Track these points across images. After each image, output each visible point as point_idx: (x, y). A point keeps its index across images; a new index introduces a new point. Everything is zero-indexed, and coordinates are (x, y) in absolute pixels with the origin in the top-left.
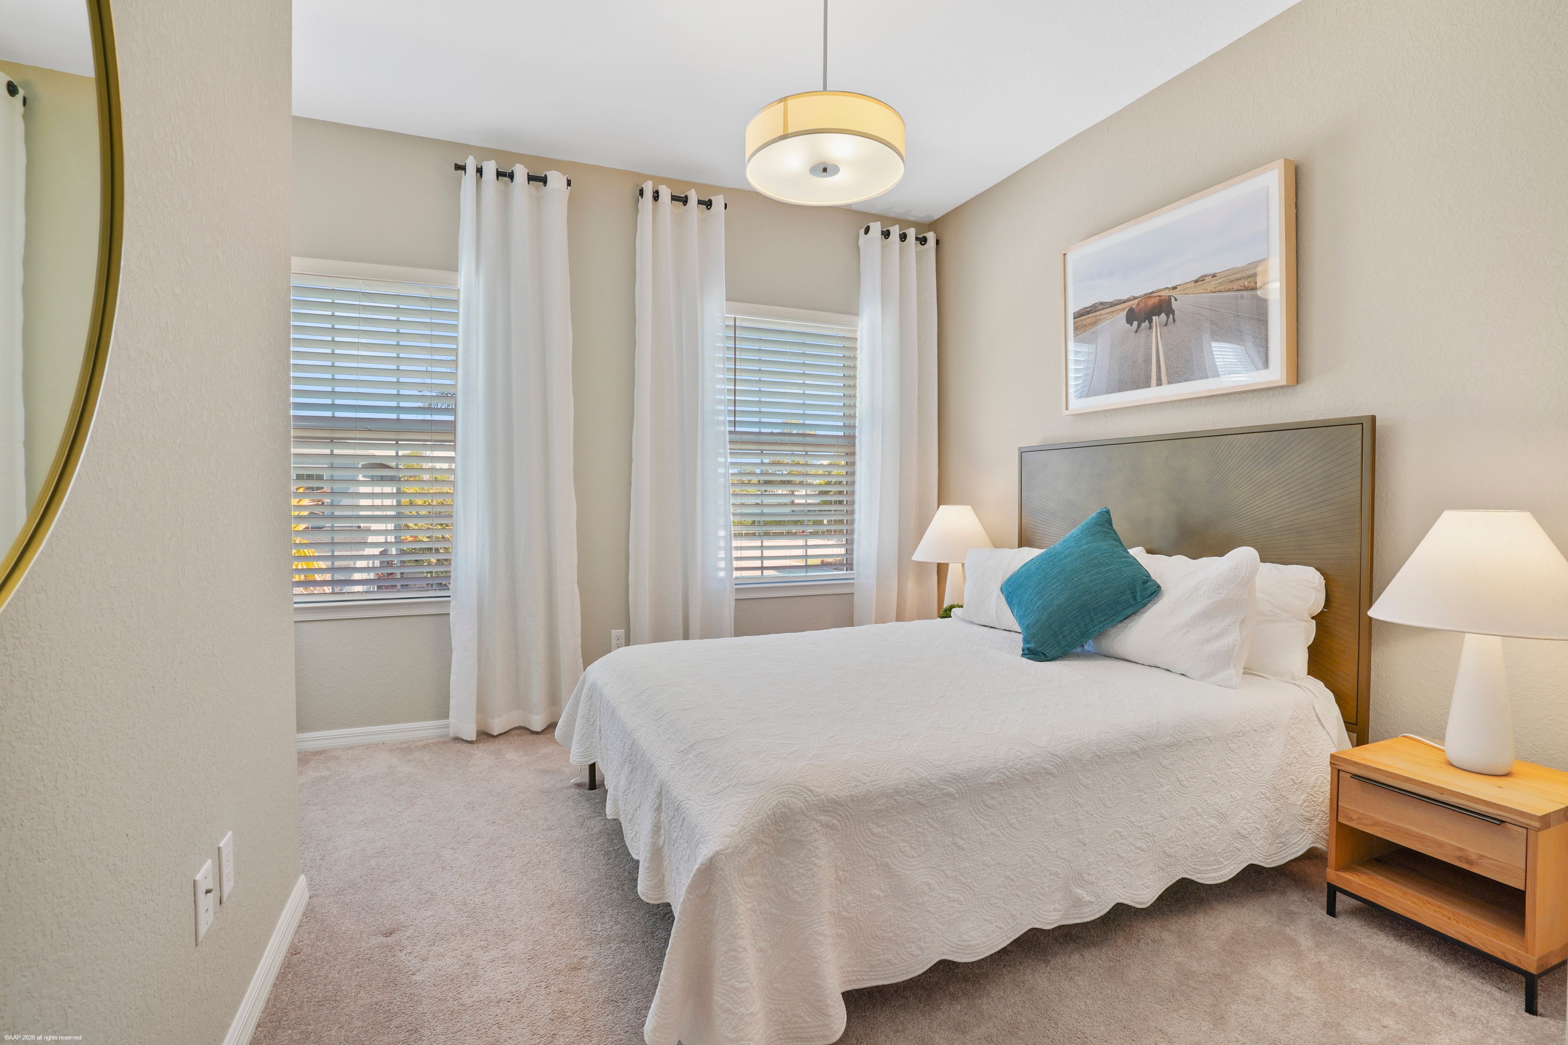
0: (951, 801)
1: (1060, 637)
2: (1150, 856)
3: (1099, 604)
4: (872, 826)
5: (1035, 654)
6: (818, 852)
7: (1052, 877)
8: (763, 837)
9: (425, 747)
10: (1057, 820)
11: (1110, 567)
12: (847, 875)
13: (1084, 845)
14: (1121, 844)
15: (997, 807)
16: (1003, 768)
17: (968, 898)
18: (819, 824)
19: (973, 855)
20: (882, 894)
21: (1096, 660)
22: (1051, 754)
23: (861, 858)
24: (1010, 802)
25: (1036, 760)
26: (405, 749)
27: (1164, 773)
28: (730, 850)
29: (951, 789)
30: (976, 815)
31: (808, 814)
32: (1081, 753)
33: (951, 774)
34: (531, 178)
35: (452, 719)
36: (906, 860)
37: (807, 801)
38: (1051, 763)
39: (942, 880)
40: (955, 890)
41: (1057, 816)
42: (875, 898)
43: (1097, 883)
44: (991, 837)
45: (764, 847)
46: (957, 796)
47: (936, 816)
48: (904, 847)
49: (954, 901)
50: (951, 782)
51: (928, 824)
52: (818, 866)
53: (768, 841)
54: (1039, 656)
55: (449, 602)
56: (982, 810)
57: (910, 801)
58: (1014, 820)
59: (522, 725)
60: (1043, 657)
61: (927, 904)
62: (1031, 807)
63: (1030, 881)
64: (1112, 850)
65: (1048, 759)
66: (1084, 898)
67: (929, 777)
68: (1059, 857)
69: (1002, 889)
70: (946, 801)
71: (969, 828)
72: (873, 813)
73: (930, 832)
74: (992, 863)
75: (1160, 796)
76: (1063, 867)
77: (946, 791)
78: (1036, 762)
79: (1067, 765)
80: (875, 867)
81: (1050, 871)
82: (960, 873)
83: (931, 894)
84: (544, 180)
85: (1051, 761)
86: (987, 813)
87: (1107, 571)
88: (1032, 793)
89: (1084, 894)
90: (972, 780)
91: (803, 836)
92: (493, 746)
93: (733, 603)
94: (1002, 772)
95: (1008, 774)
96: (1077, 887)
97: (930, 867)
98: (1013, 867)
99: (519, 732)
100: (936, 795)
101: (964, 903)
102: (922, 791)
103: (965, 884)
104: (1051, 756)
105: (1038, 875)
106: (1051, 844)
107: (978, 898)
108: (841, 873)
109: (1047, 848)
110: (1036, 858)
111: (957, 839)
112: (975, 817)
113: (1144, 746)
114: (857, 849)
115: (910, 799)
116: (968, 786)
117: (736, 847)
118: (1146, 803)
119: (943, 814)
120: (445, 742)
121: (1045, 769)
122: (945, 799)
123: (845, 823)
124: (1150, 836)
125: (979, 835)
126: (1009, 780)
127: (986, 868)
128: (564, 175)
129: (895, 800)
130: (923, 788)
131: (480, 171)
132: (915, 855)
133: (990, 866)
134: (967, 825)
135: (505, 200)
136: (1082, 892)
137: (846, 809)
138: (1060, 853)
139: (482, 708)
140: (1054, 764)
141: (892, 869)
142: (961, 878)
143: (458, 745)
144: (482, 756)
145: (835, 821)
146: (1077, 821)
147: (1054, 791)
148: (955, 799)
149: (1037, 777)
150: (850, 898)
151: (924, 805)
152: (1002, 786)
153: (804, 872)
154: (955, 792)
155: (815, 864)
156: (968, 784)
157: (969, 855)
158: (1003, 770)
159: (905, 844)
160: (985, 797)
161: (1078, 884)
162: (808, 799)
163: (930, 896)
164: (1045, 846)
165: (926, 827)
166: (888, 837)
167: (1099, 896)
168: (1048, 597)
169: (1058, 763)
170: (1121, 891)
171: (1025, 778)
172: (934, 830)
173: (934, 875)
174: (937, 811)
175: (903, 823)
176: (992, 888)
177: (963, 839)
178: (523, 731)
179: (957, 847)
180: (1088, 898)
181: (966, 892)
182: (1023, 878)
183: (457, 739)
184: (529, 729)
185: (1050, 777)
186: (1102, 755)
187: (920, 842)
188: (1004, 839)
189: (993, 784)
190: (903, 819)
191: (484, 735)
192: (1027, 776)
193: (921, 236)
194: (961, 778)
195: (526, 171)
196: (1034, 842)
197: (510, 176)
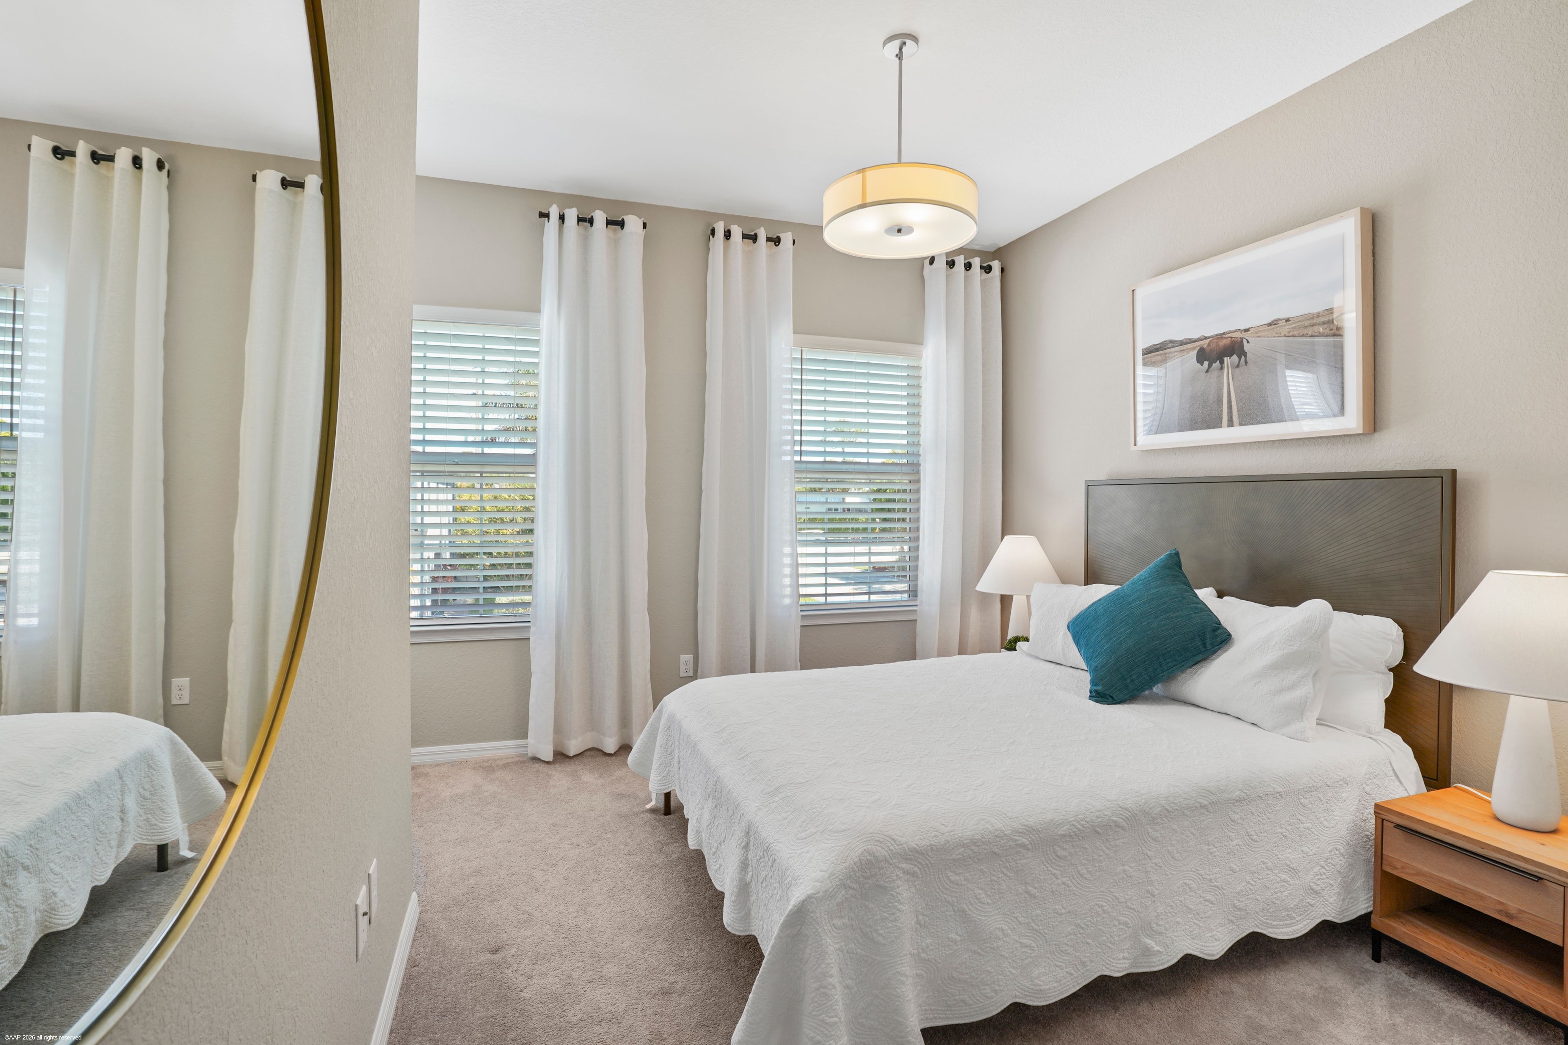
0: (1024, 851)
1: (1128, 680)
2: (1219, 909)
3: (1168, 650)
4: (950, 874)
5: (1102, 697)
6: (900, 898)
7: (1121, 927)
8: (851, 882)
9: (506, 766)
10: (1126, 871)
11: (1179, 614)
12: (927, 919)
13: (1154, 896)
14: (1190, 896)
15: (1068, 858)
16: (1074, 821)
17: (1040, 945)
18: (901, 872)
19: (1044, 903)
20: (958, 938)
21: (1164, 704)
22: (1120, 807)
23: (939, 903)
24: (1080, 853)
25: (1106, 813)
26: (487, 767)
27: (1233, 827)
28: (821, 894)
29: (1024, 840)
30: (1047, 865)
31: (891, 862)
32: (1150, 806)
33: (1025, 826)
34: (609, 223)
35: (531, 740)
36: (981, 907)
37: (890, 850)
38: (1121, 816)
39: (1015, 926)
40: (1027, 936)
41: (1127, 868)
42: (952, 942)
43: (1166, 934)
44: (1063, 886)
45: (851, 892)
46: (1030, 846)
47: (1010, 866)
48: (980, 894)
49: (1026, 946)
50: (1024, 833)
51: (1003, 872)
52: (900, 911)
53: (855, 886)
54: (1107, 698)
55: (529, 627)
56: (1054, 861)
57: (986, 851)
58: (1085, 871)
59: (595, 746)
60: (1111, 700)
61: (1001, 949)
62: (1101, 858)
63: (1100, 930)
64: (1181, 901)
65: (1118, 812)
66: (1153, 948)
67: (1003, 828)
68: (1128, 907)
69: (1072, 936)
70: (1019, 851)
71: (1042, 877)
72: (951, 861)
73: (1004, 881)
74: (1063, 911)
75: (1229, 850)
76: (1132, 917)
77: (1020, 842)
78: (1106, 815)
79: (1136, 818)
80: (952, 913)
81: (1119, 920)
82: (1033, 920)
83: (1004, 939)
84: (621, 224)
85: (1121, 814)
86: (1059, 863)
87: (1176, 617)
88: (1102, 845)
89: (1153, 944)
90: (1044, 831)
91: (887, 882)
92: (569, 767)
93: (798, 630)
94: (1073, 825)
95: (1079, 826)
96: (1146, 937)
97: (1004, 914)
98: (1083, 916)
99: (592, 753)
100: (1010, 845)
101: (1036, 949)
102: (997, 842)
103: (1036, 931)
104: (1120, 809)
105: (1108, 925)
106: (1121, 894)
107: (1050, 945)
108: (921, 917)
109: (1116, 898)
110: (1105, 908)
111: (1030, 888)
112: (1047, 867)
113: (1213, 800)
114: (936, 896)
115: (985, 849)
116: (1040, 837)
117: (826, 891)
118: (1215, 856)
119: (1016, 863)
120: (524, 762)
121: (1115, 822)
122: (1018, 850)
123: (925, 871)
124: (1220, 889)
125: (1050, 884)
126: (1079, 832)
127: (1057, 916)
128: (640, 218)
129: (972, 850)
130: (998, 839)
131: (562, 218)
132: (990, 902)
133: (1061, 914)
134: (1040, 875)
135: (585, 243)
136: (1151, 942)
137: (926, 858)
138: (1129, 904)
139: (559, 729)
140: (1123, 817)
141: (968, 914)
142: (1033, 924)
143: (537, 765)
144: (560, 777)
145: (916, 869)
146: (1146, 872)
147: (1124, 843)
148: (1028, 849)
149: (1107, 829)
150: (929, 941)
151: (998, 855)
152: (1073, 838)
153: (888, 916)
154: (1028, 843)
155: (898, 909)
156: (1041, 836)
157: (1041, 903)
158: (1074, 823)
159: (981, 892)
160: (1057, 848)
161: (1147, 934)
162: (892, 848)
163: (1004, 941)
164: (1115, 896)
165: (1000, 876)
166: (965, 885)
167: (1167, 946)
168: (1116, 640)
169: (1127, 816)
170: (1190, 942)
171: (1095, 831)
172: (1007, 878)
173: (1007, 922)
174: (1011, 860)
175: (978, 872)
176: (1063, 935)
177: (1035, 888)
178: (596, 752)
179: (1030, 895)
180: (1157, 948)
181: (1038, 939)
182: (1093, 927)
183: (535, 759)
184: (602, 751)
185: (1119, 830)
186: (1171, 809)
187: (994, 889)
188: (1075, 888)
189: (1064, 836)
190: (979, 868)
191: (561, 756)
192: (1097, 829)
193: (985, 265)
194: (1034, 829)
195: (605, 216)
196: (1103, 892)
197: (591, 221)
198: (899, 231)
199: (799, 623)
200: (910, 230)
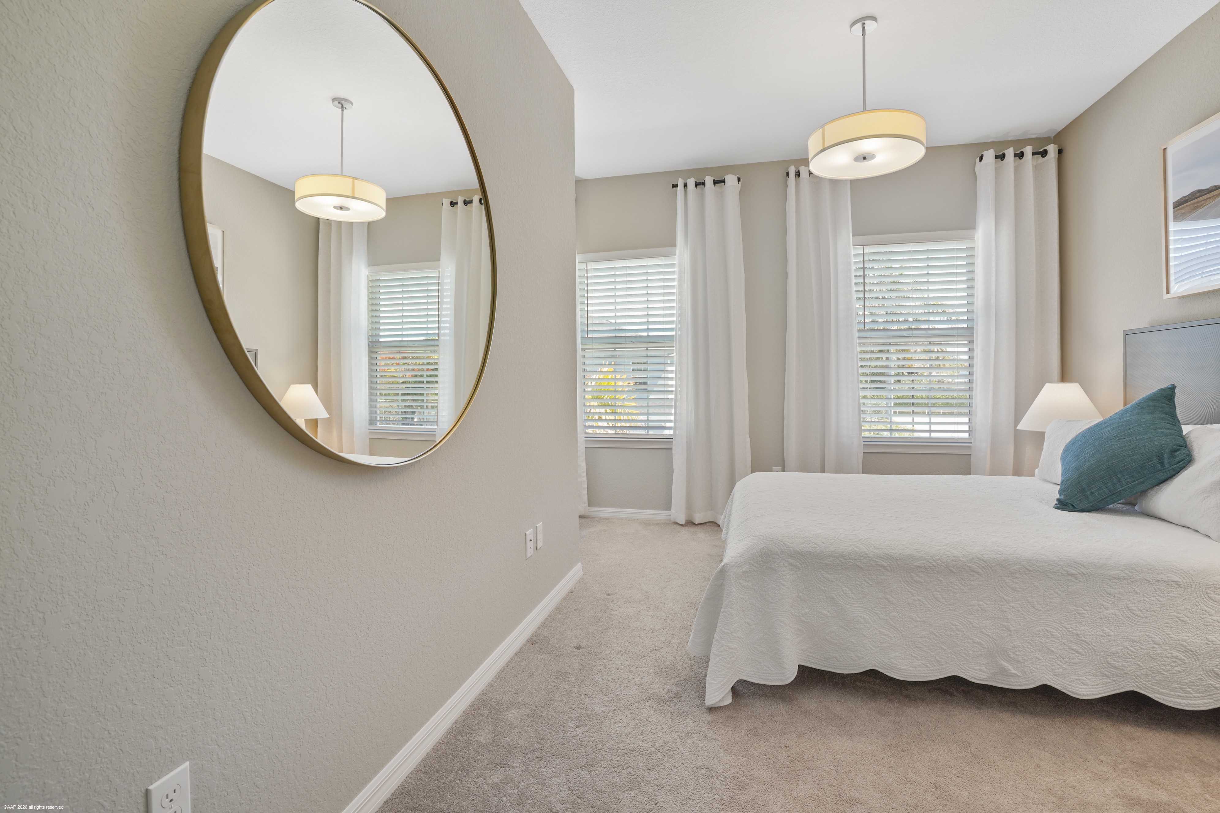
0: (884, 570)
1: (1088, 493)
2: (1089, 660)
4: (823, 572)
5: (1065, 505)
6: (784, 577)
7: (975, 645)
8: (754, 562)
9: (657, 524)
10: (981, 605)
12: (806, 597)
13: (1010, 631)
14: (1052, 641)
15: (924, 584)
16: (930, 559)
17: (897, 637)
18: (787, 563)
19: (901, 610)
20: (829, 615)
22: (978, 558)
23: (815, 589)
24: (935, 583)
25: (962, 559)
26: (647, 524)
27: (1109, 599)
28: (733, 563)
29: (883, 563)
30: (905, 585)
31: (781, 556)
32: (1009, 563)
33: (886, 554)
34: (715, 182)
35: (673, 511)
36: (847, 599)
37: (781, 549)
38: (977, 564)
39: (875, 619)
40: (885, 628)
41: (981, 603)
42: (824, 615)
43: (1024, 663)
44: (918, 602)
45: (754, 568)
46: (889, 568)
47: (872, 578)
48: (846, 590)
49: (885, 635)
50: (884, 559)
51: (865, 581)
52: (783, 585)
53: (756, 565)
54: (1068, 507)
55: (672, 442)
56: (910, 583)
57: (851, 564)
58: (939, 596)
59: (713, 520)
60: (1071, 507)
61: (862, 630)
62: (955, 591)
63: (954, 642)
64: (1041, 642)
65: (974, 561)
66: (1010, 670)
67: (867, 552)
68: (982, 632)
69: (927, 639)
70: (880, 570)
71: (899, 592)
72: (824, 565)
73: (866, 586)
74: (918, 619)
75: (1102, 616)
76: (987, 641)
77: (879, 563)
78: (961, 561)
79: (993, 569)
80: (825, 597)
81: (973, 640)
82: (891, 619)
83: (866, 625)
84: (723, 182)
85: (977, 563)
86: (915, 585)
88: (957, 582)
89: (1010, 667)
90: (902, 561)
91: (777, 567)
92: (693, 529)
94: (928, 561)
95: (934, 563)
96: (1003, 660)
97: (865, 608)
98: (937, 628)
99: (711, 524)
100: (871, 564)
101: (893, 639)
102: (861, 560)
103: (894, 627)
104: (977, 559)
105: (961, 640)
106: (975, 621)
107: (906, 640)
108: (801, 594)
109: (971, 623)
110: (959, 627)
111: (888, 596)
112: (904, 586)
113: (1084, 572)
114: (812, 584)
115: (851, 562)
116: (898, 564)
117: (736, 563)
118: (1084, 617)
119: (877, 577)
120: (668, 524)
121: (970, 567)
122: (879, 568)
123: (805, 566)
124: (1089, 645)
125: (907, 598)
126: (934, 568)
127: (913, 621)
128: (736, 176)
129: (840, 561)
130: (862, 558)
132: (854, 597)
133: (916, 621)
134: (897, 589)
136: (1009, 665)
137: (805, 559)
138: (983, 630)
139: (689, 506)
140: (979, 566)
141: (837, 601)
142: (890, 621)
143: (675, 526)
144: (685, 533)
145: (798, 564)
146: (1002, 611)
147: (979, 585)
148: (887, 570)
149: (961, 571)
150: (807, 610)
151: (862, 568)
152: (928, 571)
153: (775, 587)
154: (886, 565)
155: (782, 584)
156: (899, 563)
157: (898, 609)
158: (929, 560)
159: (847, 589)
160: (913, 574)
161: (1004, 658)
162: (782, 548)
163: (865, 626)
164: (968, 621)
165: (863, 583)
166: (834, 582)
167: (1026, 673)
169: (983, 565)
170: (1051, 677)
171: (949, 569)
172: (870, 586)
173: (869, 614)
174: (873, 574)
175: (846, 576)
176: (918, 636)
177: (893, 597)
178: (714, 524)
179: (888, 601)
180: (1013, 671)
181: (896, 632)
182: (947, 638)
183: (676, 523)
184: (716, 523)
185: (974, 574)
186: (1031, 569)
187: (859, 590)
188: (929, 606)
189: (919, 567)
190: (846, 573)
191: (690, 523)
192: (952, 569)
194: (893, 558)
195: (712, 178)
196: (957, 615)
197: (704, 184)
198: (865, 158)
199: (862, 450)
200: (872, 156)
